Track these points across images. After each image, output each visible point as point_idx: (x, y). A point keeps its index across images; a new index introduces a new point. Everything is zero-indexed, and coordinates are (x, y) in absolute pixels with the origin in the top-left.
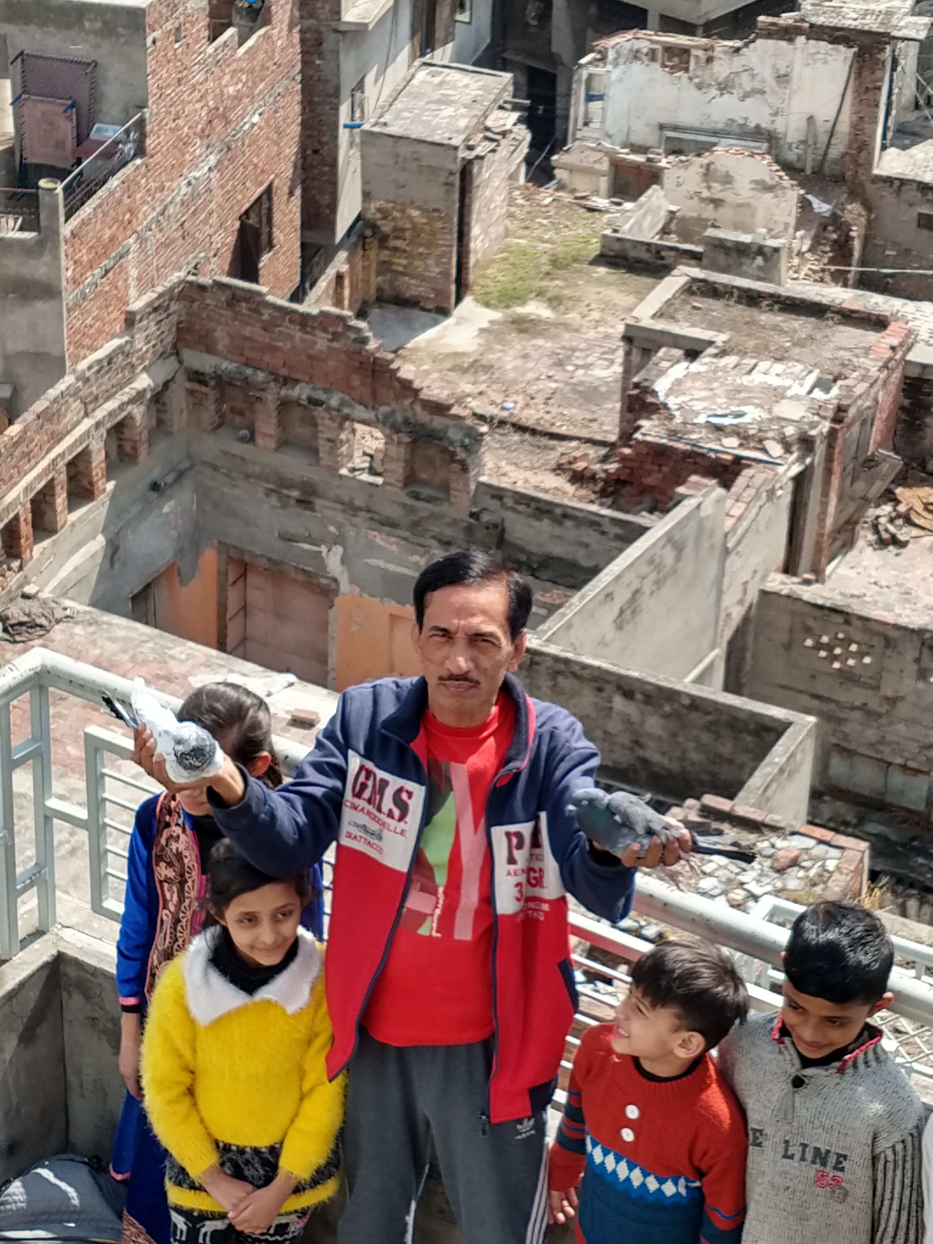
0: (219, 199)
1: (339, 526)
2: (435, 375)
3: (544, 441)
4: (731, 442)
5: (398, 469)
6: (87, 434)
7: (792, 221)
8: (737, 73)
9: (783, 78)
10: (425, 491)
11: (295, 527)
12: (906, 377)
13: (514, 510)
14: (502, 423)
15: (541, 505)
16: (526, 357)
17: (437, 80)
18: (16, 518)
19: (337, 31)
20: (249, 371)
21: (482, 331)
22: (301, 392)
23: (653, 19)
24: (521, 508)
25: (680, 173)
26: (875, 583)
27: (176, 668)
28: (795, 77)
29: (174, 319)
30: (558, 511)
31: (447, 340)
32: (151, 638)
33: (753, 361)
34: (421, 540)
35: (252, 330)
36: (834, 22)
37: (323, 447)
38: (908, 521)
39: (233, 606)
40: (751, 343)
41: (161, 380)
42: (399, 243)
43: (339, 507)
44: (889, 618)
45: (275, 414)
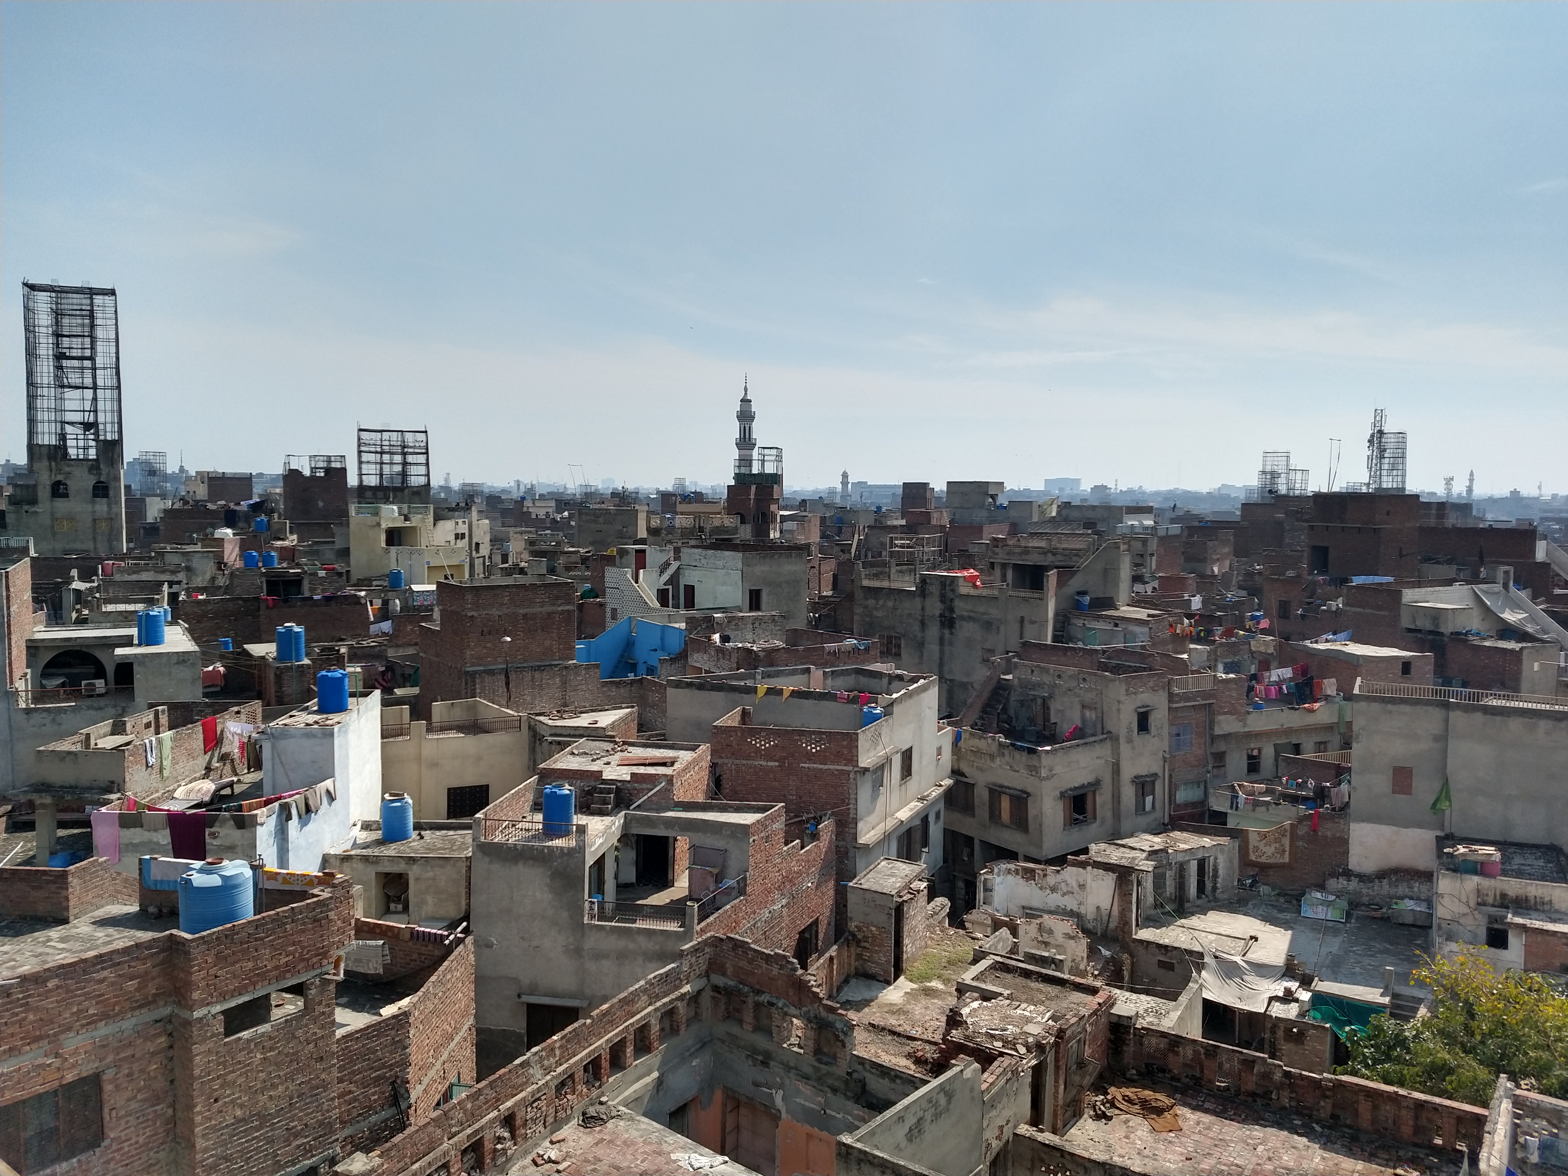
0: (787, 922)
1: (781, 1078)
2: (878, 1014)
3: (904, 1040)
4: (998, 1044)
5: (811, 1043)
6: (649, 1014)
7: (1085, 956)
8: (1059, 883)
9: (1082, 886)
10: (825, 1059)
11: (760, 1079)
12: (1111, 1023)
13: (871, 1072)
14: (883, 1029)
15: (884, 1069)
16: (927, 1008)
17: (890, 866)
18: (600, 1055)
19: (855, 847)
20: (741, 986)
21: (906, 993)
22: (764, 998)
23: (1020, 857)
24: (874, 1071)
25: (1027, 927)
26: (1092, 1139)
27: (665, 1148)
28: (1088, 886)
29: (707, 956)
30: (893, 1073)
31: (888, 997)
32: (658, 1131)
33: (1018, 1003)
34: (821, 1088)
35: (743, 964)
36: (1106, 861)
37: (775, 1030)
38: (1113, 1105)
39: (729, 1127)
40: (1024, 997)
41: (696, 989)
42: (866, 944)
43: (781, 1066)
44: (1086, 1155)
45: (752, 1011)
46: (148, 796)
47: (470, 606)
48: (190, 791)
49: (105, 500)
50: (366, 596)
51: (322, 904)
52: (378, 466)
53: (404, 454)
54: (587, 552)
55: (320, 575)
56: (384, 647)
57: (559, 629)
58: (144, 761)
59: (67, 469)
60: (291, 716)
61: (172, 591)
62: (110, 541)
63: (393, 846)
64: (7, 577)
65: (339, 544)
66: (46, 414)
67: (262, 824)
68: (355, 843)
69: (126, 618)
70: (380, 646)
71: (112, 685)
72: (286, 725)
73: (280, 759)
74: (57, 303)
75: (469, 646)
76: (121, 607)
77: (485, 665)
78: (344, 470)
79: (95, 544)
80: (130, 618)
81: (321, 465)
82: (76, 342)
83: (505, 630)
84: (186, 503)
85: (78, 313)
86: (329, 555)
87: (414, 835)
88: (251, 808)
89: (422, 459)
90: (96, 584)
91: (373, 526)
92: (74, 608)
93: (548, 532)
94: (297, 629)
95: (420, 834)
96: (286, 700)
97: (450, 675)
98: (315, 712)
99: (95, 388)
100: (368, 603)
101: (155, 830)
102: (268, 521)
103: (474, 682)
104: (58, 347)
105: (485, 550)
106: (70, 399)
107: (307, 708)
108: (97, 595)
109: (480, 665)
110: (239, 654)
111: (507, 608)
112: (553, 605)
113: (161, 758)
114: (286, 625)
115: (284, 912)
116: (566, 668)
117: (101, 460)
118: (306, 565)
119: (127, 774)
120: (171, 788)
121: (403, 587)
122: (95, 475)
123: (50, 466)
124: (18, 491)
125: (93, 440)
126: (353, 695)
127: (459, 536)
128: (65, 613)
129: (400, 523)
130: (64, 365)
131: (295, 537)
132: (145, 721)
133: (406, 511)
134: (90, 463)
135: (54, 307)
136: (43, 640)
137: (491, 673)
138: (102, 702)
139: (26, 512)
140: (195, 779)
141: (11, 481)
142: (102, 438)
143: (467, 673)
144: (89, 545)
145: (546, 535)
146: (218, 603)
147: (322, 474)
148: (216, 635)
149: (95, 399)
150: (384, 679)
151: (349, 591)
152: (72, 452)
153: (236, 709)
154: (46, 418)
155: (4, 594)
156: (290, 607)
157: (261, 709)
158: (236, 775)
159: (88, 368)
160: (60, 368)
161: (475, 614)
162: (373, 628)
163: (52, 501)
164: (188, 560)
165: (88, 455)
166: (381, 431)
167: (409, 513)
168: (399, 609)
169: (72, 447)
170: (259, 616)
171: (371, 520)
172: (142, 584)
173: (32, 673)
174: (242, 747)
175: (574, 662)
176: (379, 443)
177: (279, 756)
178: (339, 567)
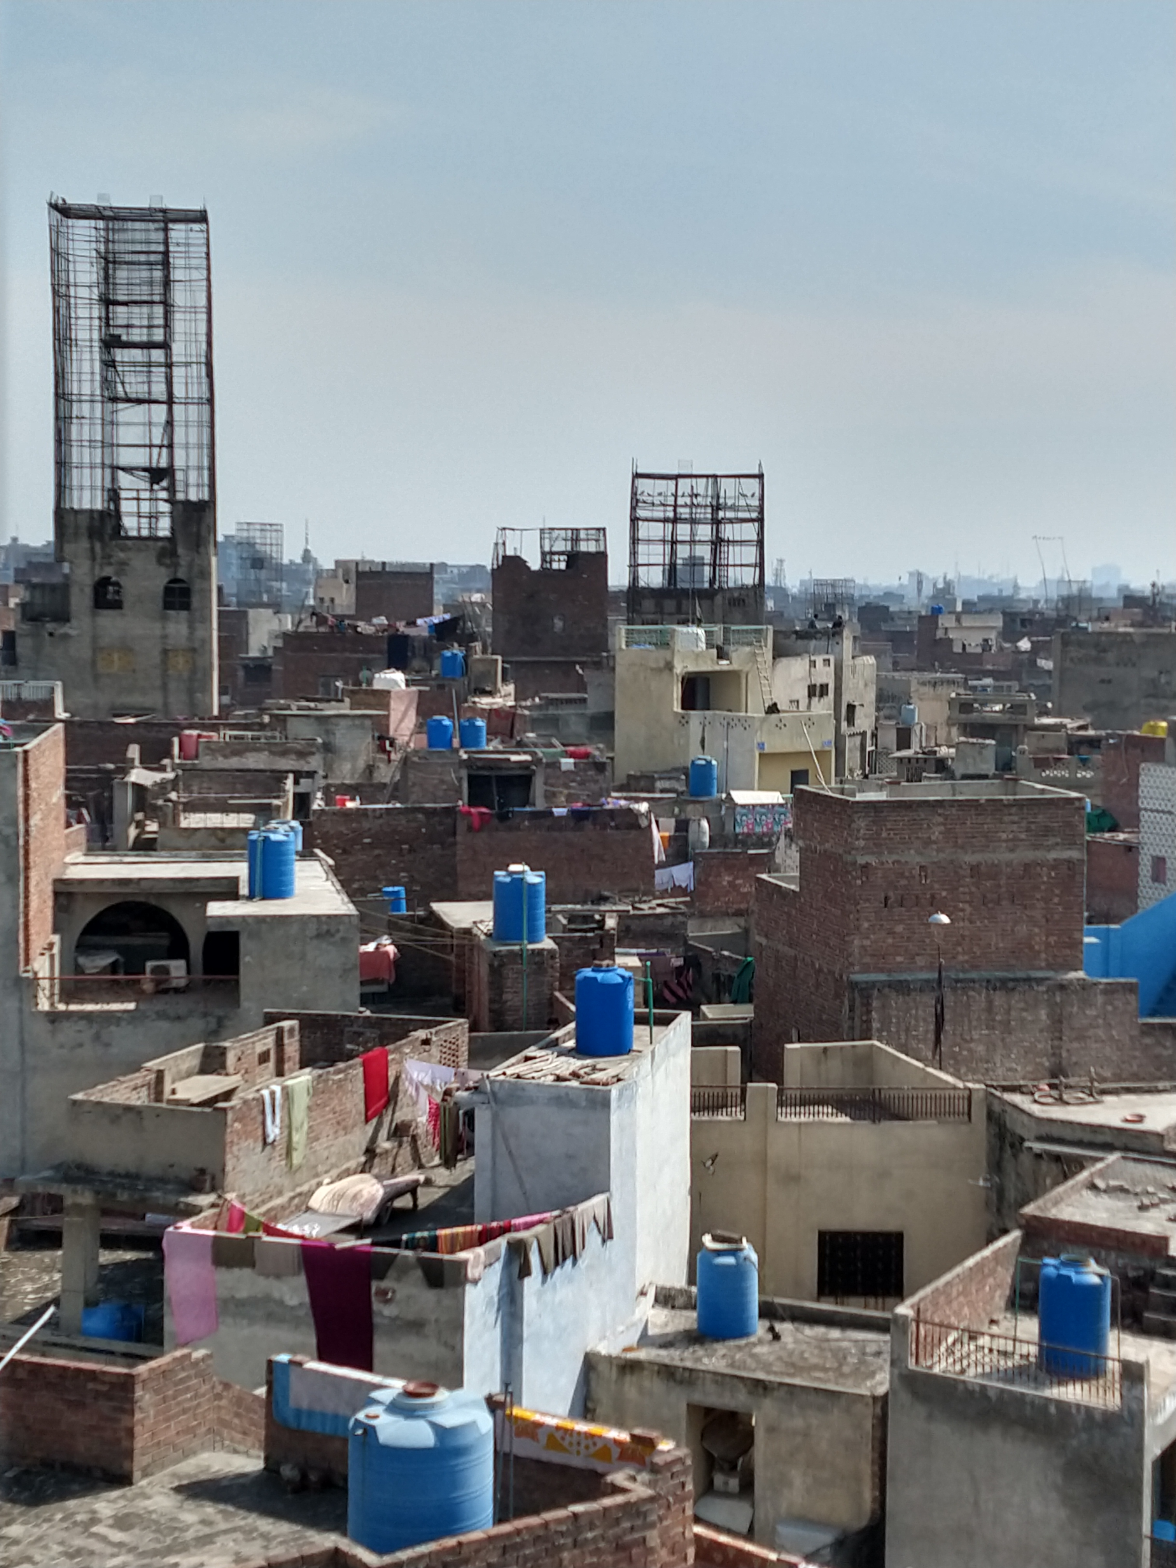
46: (263, 1202)
47: (862, 843)
48: (339, 1197)
49: (184, 614)
50: (649, 812)
51: (633, 1510)
52: (668, 548)
53: (716, 522)
54: (1080, 728)
55: (564, 768)
56: (680, 918)
57: (1047, 900)
58: (260, 1132)
59: (122, 555)
60: (527, 1059)
61: (300, 789)
62: (191, 692)
63: (721, 1348)
64: (26, 761)
65: (594, 705)
66: (86, 451)
67: (475, 1282)
68: (644, 1335)
69: (222, 840)
70: (673, 915)
71: (199, 975)
72: (519, 1077)
73: (507, 1146)
74: (107, 241)
75: (858, 928)
76: (215, 820)
77: (890, 971)
78: (601, 557)
79: (166, 697)
80: (229, 841)
81: (560, 546)
82: (139, 315)
83: (933, 897)
84: (321, 620)
85: (143, 258)
86: (577, 727)
87: (760, 1328)
88: (455, 1245)
89: (749, 531)
90: (170, 775)
91: (659, 670)
92: (133, 820)
93: (988, 681)
94: (534, 878)
95: (772, 1329)
96: (509, 1018)
97: (818, 985)
98: (569, 1053)
99: (170, 401)
100: (654, 826)
101: (278, 1276)
102: (465, 658)
103: (867, 1005)
104: (108, 325)
105: (865, 721)
106: (128, 424)
107: (555, 1043)
108: (173, 796)
109: (882, 970)
110: (422, 920)
111: (938, 850)
112: (1036, 847)
113: (290, 1127)
114: (513, 868)
115: (559, 1521)
116: (1062, 987)
117: (179, 538)
118: (535, 745)
119: (228, 1156)
120: (305, 1188)
121: (716, 795)
122: (167, 566)
123: (92, 550)
124: (38, 594)
125: (166, 501)
126: (641, 1020)
127: (816, 691)
128: (117, 827)
129: (709, 664)
130: (118, 358)
131: (511, 688)
132: (260, 1048)
133: (719, 640)
134: (160, 544)
135: (102, 248)
136: (82, 882)
137: (902, 988)
138: (182, 1005)
139: (51, 634)
140: (348, 1173)
141: (21, 577)
142: (180, 496)
143: (853, 985)
144: (154, 699)
145: (984, 688)
146: (381, 816)
147: (563, 566)
148: (375, 878)
149: (170, 423)
150: (680, 984)
151: (615, 801)
152: (130, 523)
153: (422, 1034)
154: (86, 460)
155: (20, 792)
156: (510, 829)
157: (465, 1038)
158: (421, 1167)
159: (159, 365)
160: (109, 364)
161: (872, 860)
162: (661, 877)
163: (94, 615)
164: (328, 732)
165: (156, 529)
166: (676, 477)
167: (726, 640)
168: (707, 839)
169: (130, 514)
170: (454, 844)
171: (656, 656)
172: (249, 776)
173: (62, 940)
174: (436, 1114)
175: (1081, 974)
176: (671, 500)
177: (505, 1139)
178: (596, 750)
